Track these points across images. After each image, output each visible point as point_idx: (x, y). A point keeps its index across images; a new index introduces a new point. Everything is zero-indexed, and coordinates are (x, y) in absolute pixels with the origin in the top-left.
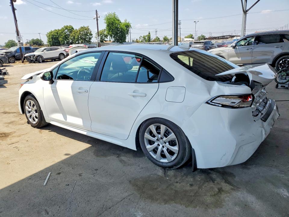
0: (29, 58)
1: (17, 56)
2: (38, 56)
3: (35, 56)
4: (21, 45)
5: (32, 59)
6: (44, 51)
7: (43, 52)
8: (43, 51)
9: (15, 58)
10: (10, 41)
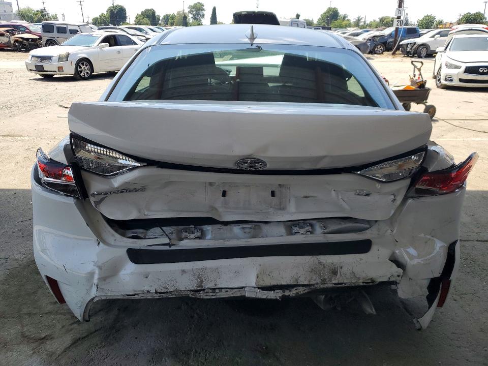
0: (405, 47)
1: (389, 42)
2: (422, 45)
3: (416, 46)
4: (399, 24)
5: (408, 50)
6: (436, 36)
7: (433, 39)
8: (433, 37)
9: (385, 46)
10: (427, 16)
